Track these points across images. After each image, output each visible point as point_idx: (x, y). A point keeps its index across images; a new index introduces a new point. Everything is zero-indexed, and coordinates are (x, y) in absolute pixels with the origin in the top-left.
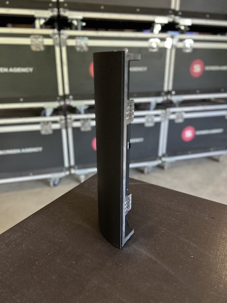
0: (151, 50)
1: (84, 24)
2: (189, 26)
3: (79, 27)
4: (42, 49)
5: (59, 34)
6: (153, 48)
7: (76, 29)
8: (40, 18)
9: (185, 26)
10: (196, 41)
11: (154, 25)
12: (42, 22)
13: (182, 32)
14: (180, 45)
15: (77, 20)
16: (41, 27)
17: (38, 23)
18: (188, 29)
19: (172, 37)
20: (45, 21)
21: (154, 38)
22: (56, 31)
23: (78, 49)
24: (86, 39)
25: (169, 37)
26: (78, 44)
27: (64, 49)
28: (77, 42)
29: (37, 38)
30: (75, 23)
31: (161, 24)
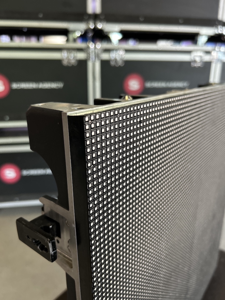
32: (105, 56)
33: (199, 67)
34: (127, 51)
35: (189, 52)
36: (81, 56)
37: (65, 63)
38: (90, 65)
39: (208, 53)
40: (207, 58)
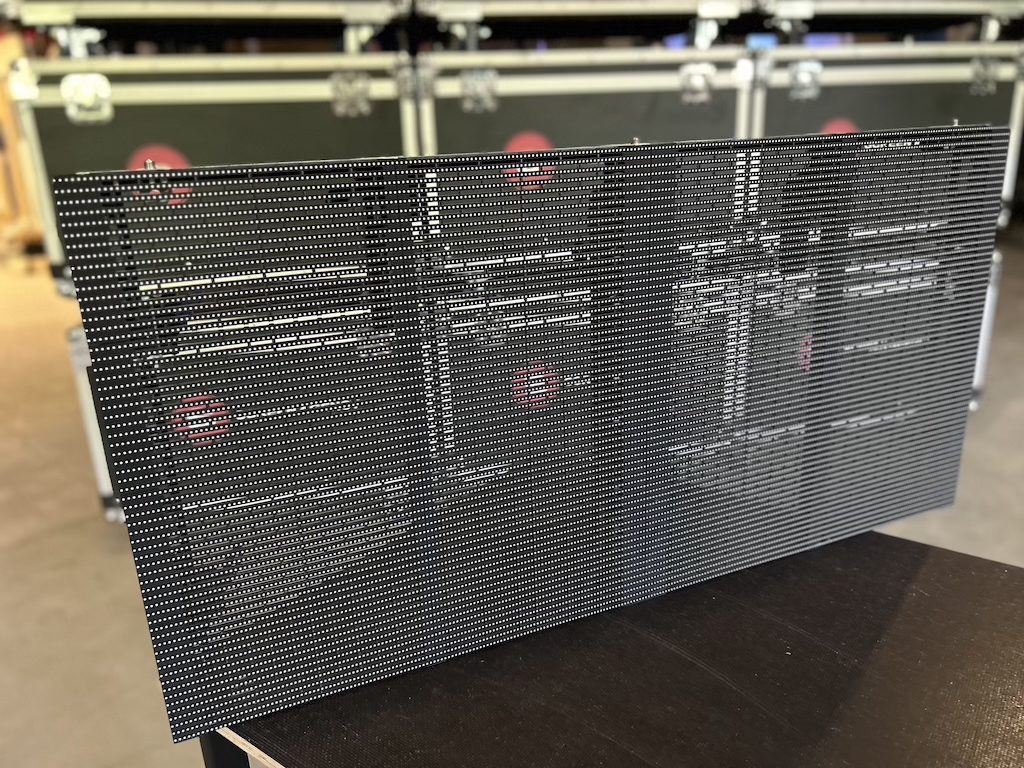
0: (687, 98)
1: (485, 33)
2: (805, 21)
3: (472, 43)
4: (365, 108)
5: (414, 66)
6: (694, 92)
7: (462, 47)
8: (358, 25)
9: (792, 21)
10: (828, 63)
11: (695, 24)
12: (366, 34)
13: (784, 39)
14: (780, 78)
15: (465, 23)
16: (364, 48)
17: (354, 38)
18: (803, 28)
19: (754, 56)
20: (375, 31)
21: (697, 62)
22: (404, 57)
23: (468, 106)
24: (491, 75)
25: (742, 57)
26: (469, 91)
27: (427, 108)
28: (464, 86)
29: (350, 81)
30: (459, 31)
31: (717, 20)
32: (449, 88)
33: (702, 104)
34: (505, 71)
35: (673, 67)
36: (383, 89)
37: (340, 110)
38: (408, 110)
39: (724, 65)
40: (722, 80)
